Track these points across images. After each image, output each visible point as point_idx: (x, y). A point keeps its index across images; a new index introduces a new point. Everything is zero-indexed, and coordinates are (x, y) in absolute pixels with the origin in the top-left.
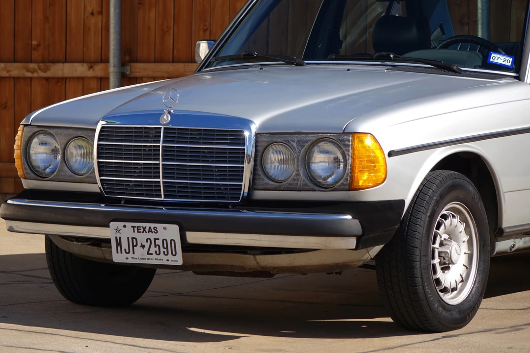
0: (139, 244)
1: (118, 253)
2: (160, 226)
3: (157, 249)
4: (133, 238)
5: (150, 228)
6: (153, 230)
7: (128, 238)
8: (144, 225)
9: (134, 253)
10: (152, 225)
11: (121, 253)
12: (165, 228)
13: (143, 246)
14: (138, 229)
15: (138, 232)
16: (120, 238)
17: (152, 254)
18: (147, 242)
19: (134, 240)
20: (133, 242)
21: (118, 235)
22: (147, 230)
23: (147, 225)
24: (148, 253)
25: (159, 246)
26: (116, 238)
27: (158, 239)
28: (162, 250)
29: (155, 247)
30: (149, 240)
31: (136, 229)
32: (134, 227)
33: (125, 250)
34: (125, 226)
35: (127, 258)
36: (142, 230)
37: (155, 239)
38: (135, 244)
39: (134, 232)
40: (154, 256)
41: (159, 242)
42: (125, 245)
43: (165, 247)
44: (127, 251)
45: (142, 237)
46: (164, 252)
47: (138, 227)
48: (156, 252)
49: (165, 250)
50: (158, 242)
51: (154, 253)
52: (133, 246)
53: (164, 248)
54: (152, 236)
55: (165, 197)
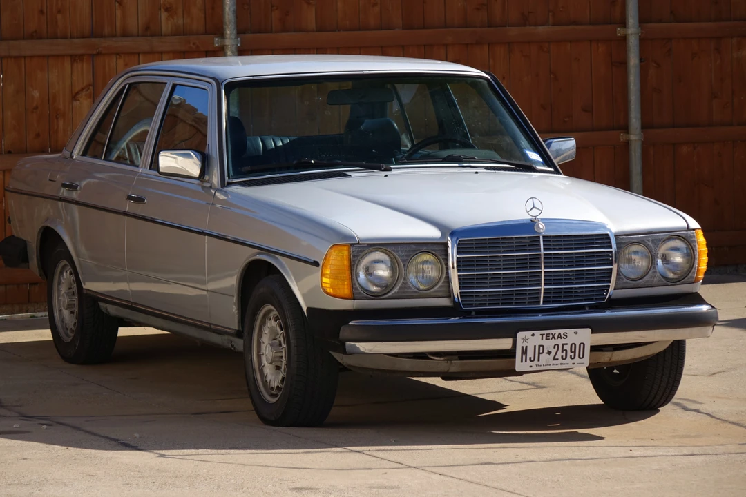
0: (546, 351)
1: (522, 362)
2: (570, 332)
3: (564, 354)
4: (540, 346)
5: (560, 334)
6: (562, 336)
7: (535, 346)
8: (553, 331)
9: (539, 360)
10: (562, 331)
11: (526, 361)
12: (576, 333)
13: (549, 353)
14: (547, 336)
15: (546, 339)
16: (526, 347)
17: (557, 359)
18: (554, 347)
19: (541, 348)
20: (540, 350)
21: (525, 345)
22: (556, 336)
23: (557, 332)
24: (554, 359)
25: (566, 350)
26: (522, 347)
27: (567, 344)
28: (569, 354)
29: (562, 352)
30: (556, 347)
31: (544, 337)
32: (542, 335)
33: (530, 358)
34: (533, 335)
35: (531, 366)
36: (551, 336)
37: (563, 345)
38: (541, 351)
39: (542, 339)
40: (560, 361)
41: (567, 348)
42: (530, 354)
43: (573, 350)
44: (532, 359)
45: (549, 344)
46: (571, 356)
47: (547, 334)
48: (562, 357)
49: (573, 354)
50: (565, 347)
51: (560, 358)
52: (539, 353)
53: (571, 352)
54: (560, 342)
55: (543, 304)
